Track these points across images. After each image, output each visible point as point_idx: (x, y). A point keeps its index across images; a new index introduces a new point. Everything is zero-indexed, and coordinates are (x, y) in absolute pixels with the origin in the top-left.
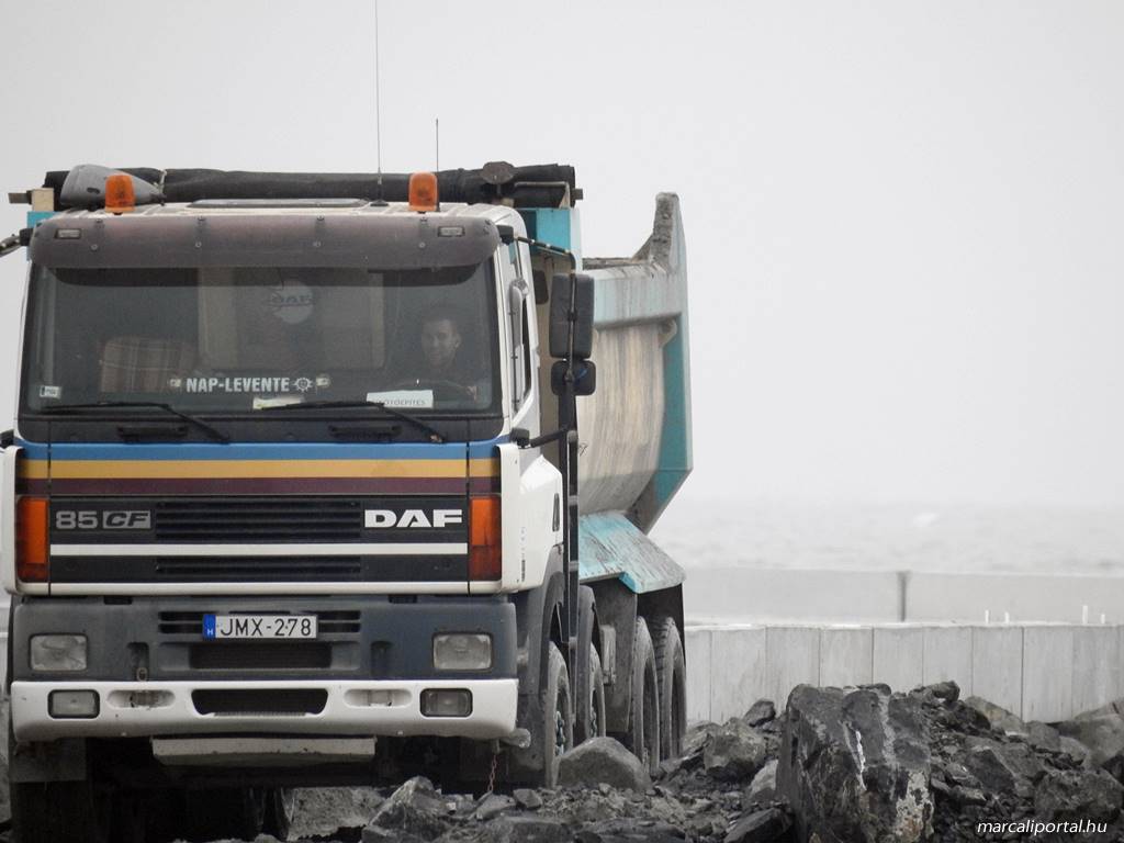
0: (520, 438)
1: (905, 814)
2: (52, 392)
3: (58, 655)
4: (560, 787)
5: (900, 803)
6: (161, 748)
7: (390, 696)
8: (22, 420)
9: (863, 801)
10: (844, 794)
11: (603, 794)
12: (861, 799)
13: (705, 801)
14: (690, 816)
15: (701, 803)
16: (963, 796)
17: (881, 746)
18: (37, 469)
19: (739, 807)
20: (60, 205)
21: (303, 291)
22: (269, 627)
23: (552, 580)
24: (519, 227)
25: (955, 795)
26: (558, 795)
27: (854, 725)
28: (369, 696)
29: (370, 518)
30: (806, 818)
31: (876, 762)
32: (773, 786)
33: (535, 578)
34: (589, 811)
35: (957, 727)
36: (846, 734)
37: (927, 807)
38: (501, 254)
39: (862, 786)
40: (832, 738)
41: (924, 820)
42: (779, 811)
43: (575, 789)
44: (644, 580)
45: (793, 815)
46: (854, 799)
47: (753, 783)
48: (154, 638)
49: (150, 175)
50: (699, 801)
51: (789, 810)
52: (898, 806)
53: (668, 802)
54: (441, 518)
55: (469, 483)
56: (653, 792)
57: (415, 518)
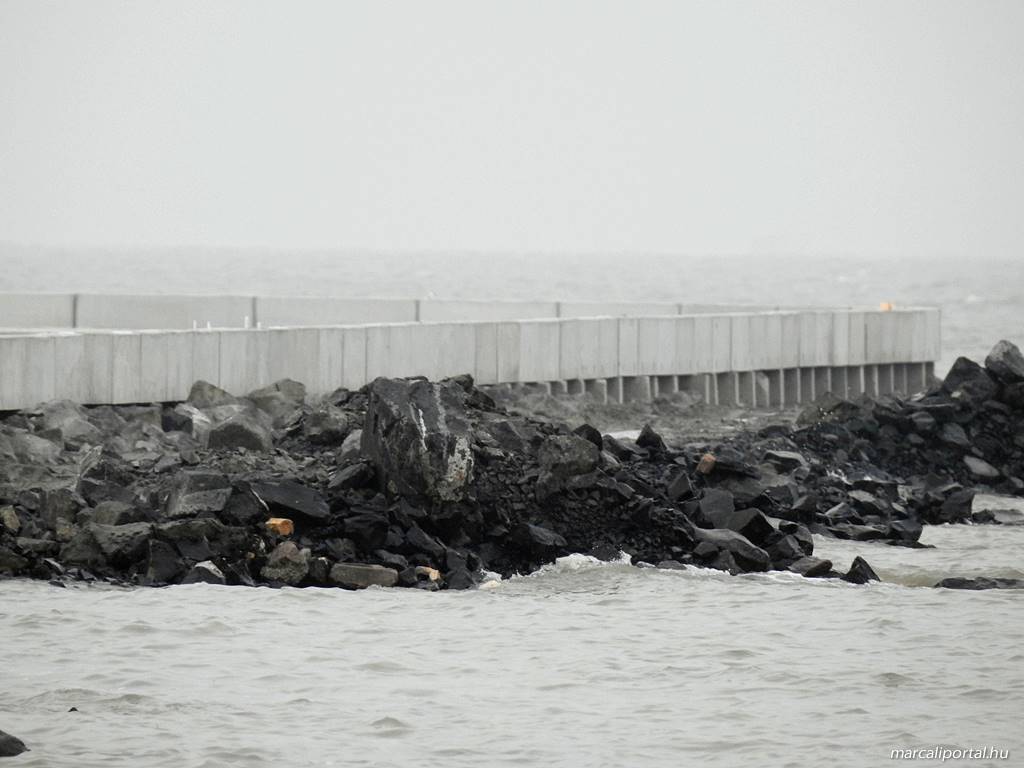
1: (454, 466)
4: (211, 450)
5: (451, 459)
9: (425, 457)
10: (411, 453)
11: (241, 454)
12: (424, 457)
13: (311, 459)
14: (301, 470)
15: (309, 460)
16: (489, 454)
17: (437, 420)
19: (335, 463)
25: (484, 453)
26: (211, 455)
27: (417, 405)
30: (385, 470)
31: (433, 431)
32: (358, 447)
34: (231, 466)
35: (476, 406)
36: (412, 411)
37: (470, 461)
39: (424, 447)
40: (402, 415)
41: (467, 471)
42: (365, 465)
43: (221, 451)
45: (374, 468)
46: (418, 457)
47: (343, 445)
50: (307, 458)
51: (372, 464)
52: (449, 461)
53: (286, 459)
56: (275, 453)
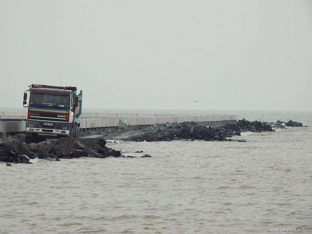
0: (71, 110)
2: (32, 103)
3: (31, 125)
6: (39, 134)
8: (29, 105)
18: (30, 109)
20: (33, 87)
22: (49, 124)
27: (188, 124)
28: (57, 131)
29: (58, 116)
35: (194, 124)
37: (193, 129)
38: (71, 94)
39: (189, 128)
44: (78, 123)
47: (181, 128)
48: (39, 125)
50: (178, 129)
51: (184, 130)
54: (64, 116)
55: (67, 114)
56: (175, 129)
57: (62, 116)
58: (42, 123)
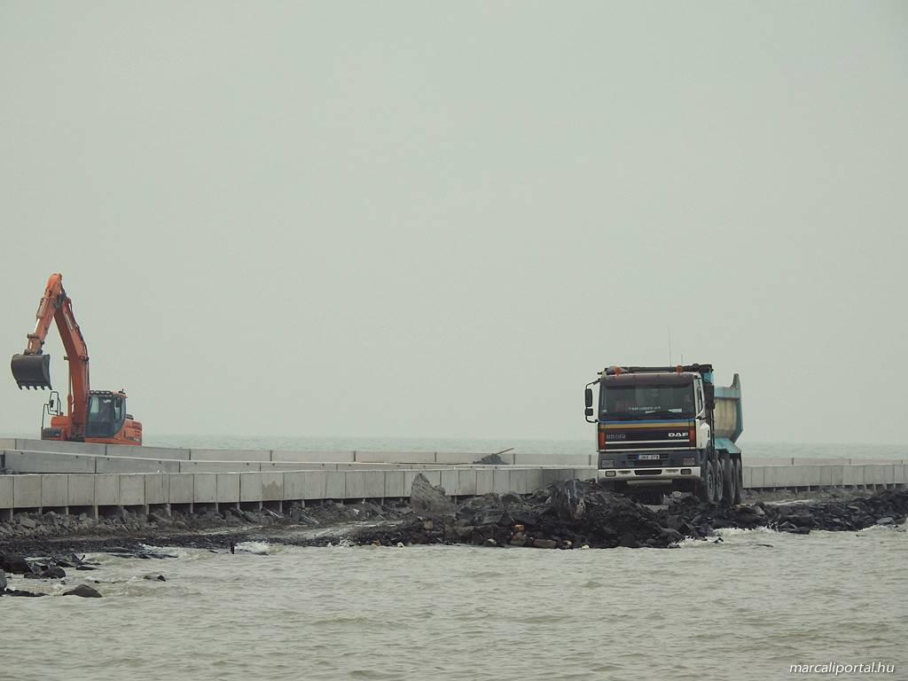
0: (700, 418)
1: (579, 508)
2: (605, 411)
3: (608, 464)
6: (629, 482)
7: (674, 471)
8: (599, 417)
10: (565, 504)
12: (569, 505)
16: (593, 504)
17: (574, 493)
18: (602, 427)
20: (608, 374)
21: (656, 390)
22: (650, 457)
23: (708, 447)
24: (699, 376)
25: (589, 503)
27: (567, 488)
28: (670, 471)
29: (670, 435)
30: (557, 509)
31: (572, 497)
32: (550, 502)
33: (704, 446)
36: (566, 490)
37: (584, 506)
38: (695, 381)
39: (569, 502)
40: (563, 491)
41: (583, 509)
42: (551, 507)
44: (732, 450)
45: (554, 509)
46: (567, 505)
47: (546, 501)
48: (627, 460)
49: (626, 368)
50: (534, 506)
51: (553, 507)
52: (577, 506)
54: (684, 434)
55: (689, 427)
57: (679, 434)
58: (635, 455)
